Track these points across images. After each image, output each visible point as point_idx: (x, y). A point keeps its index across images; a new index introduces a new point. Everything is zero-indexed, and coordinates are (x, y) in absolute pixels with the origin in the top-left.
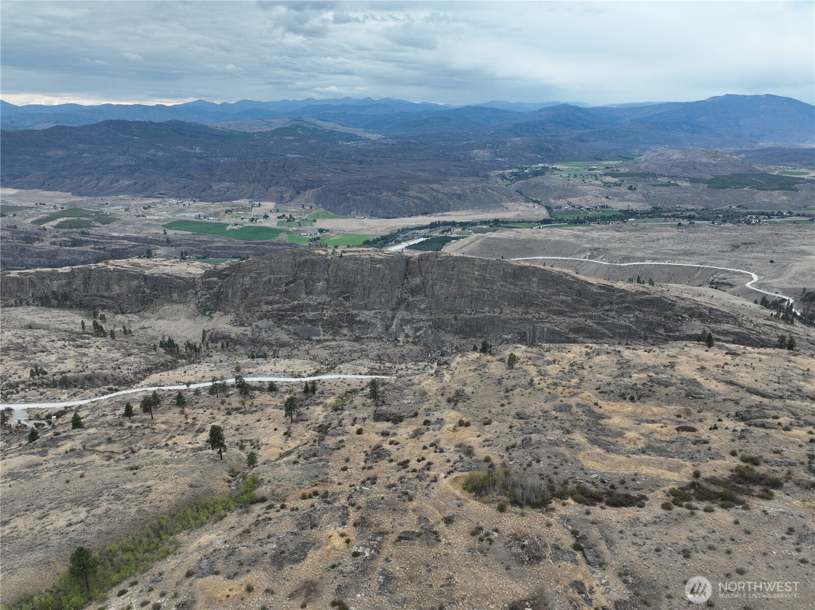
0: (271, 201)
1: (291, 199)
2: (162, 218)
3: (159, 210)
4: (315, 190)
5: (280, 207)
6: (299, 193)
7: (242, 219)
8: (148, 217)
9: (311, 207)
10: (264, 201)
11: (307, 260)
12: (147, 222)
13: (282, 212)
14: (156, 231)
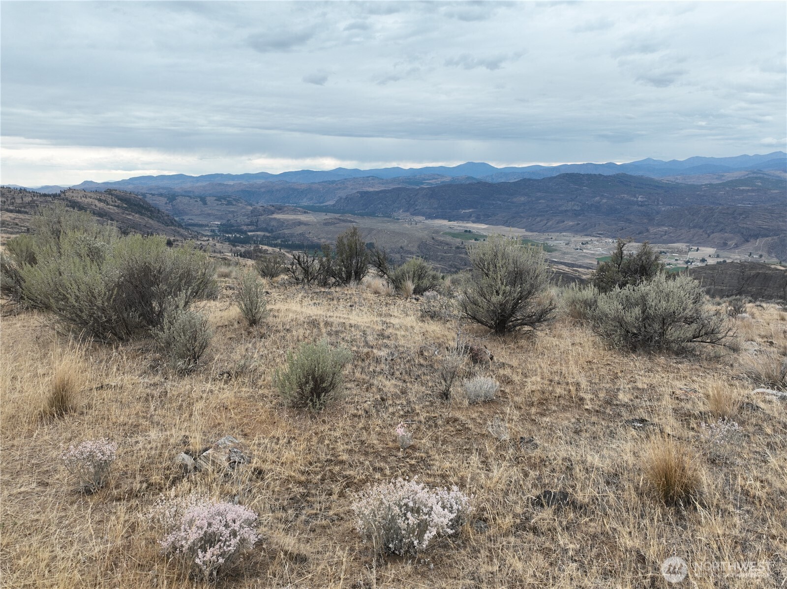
0: (711, 247)
1: (737, 246)
2: (597, 253)
3: (595, 246)
4: (769, 239)
5: (721, 253)
6: (748, 241)
7: (676, 260)
8: (584, 251)
9: (761, 256)
10: (704, 246)
11: (759, 273)
12: (583, 254)
13: (723, 257)
14: (591, 262)
